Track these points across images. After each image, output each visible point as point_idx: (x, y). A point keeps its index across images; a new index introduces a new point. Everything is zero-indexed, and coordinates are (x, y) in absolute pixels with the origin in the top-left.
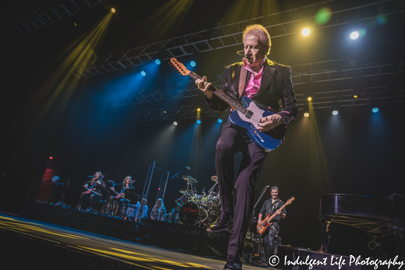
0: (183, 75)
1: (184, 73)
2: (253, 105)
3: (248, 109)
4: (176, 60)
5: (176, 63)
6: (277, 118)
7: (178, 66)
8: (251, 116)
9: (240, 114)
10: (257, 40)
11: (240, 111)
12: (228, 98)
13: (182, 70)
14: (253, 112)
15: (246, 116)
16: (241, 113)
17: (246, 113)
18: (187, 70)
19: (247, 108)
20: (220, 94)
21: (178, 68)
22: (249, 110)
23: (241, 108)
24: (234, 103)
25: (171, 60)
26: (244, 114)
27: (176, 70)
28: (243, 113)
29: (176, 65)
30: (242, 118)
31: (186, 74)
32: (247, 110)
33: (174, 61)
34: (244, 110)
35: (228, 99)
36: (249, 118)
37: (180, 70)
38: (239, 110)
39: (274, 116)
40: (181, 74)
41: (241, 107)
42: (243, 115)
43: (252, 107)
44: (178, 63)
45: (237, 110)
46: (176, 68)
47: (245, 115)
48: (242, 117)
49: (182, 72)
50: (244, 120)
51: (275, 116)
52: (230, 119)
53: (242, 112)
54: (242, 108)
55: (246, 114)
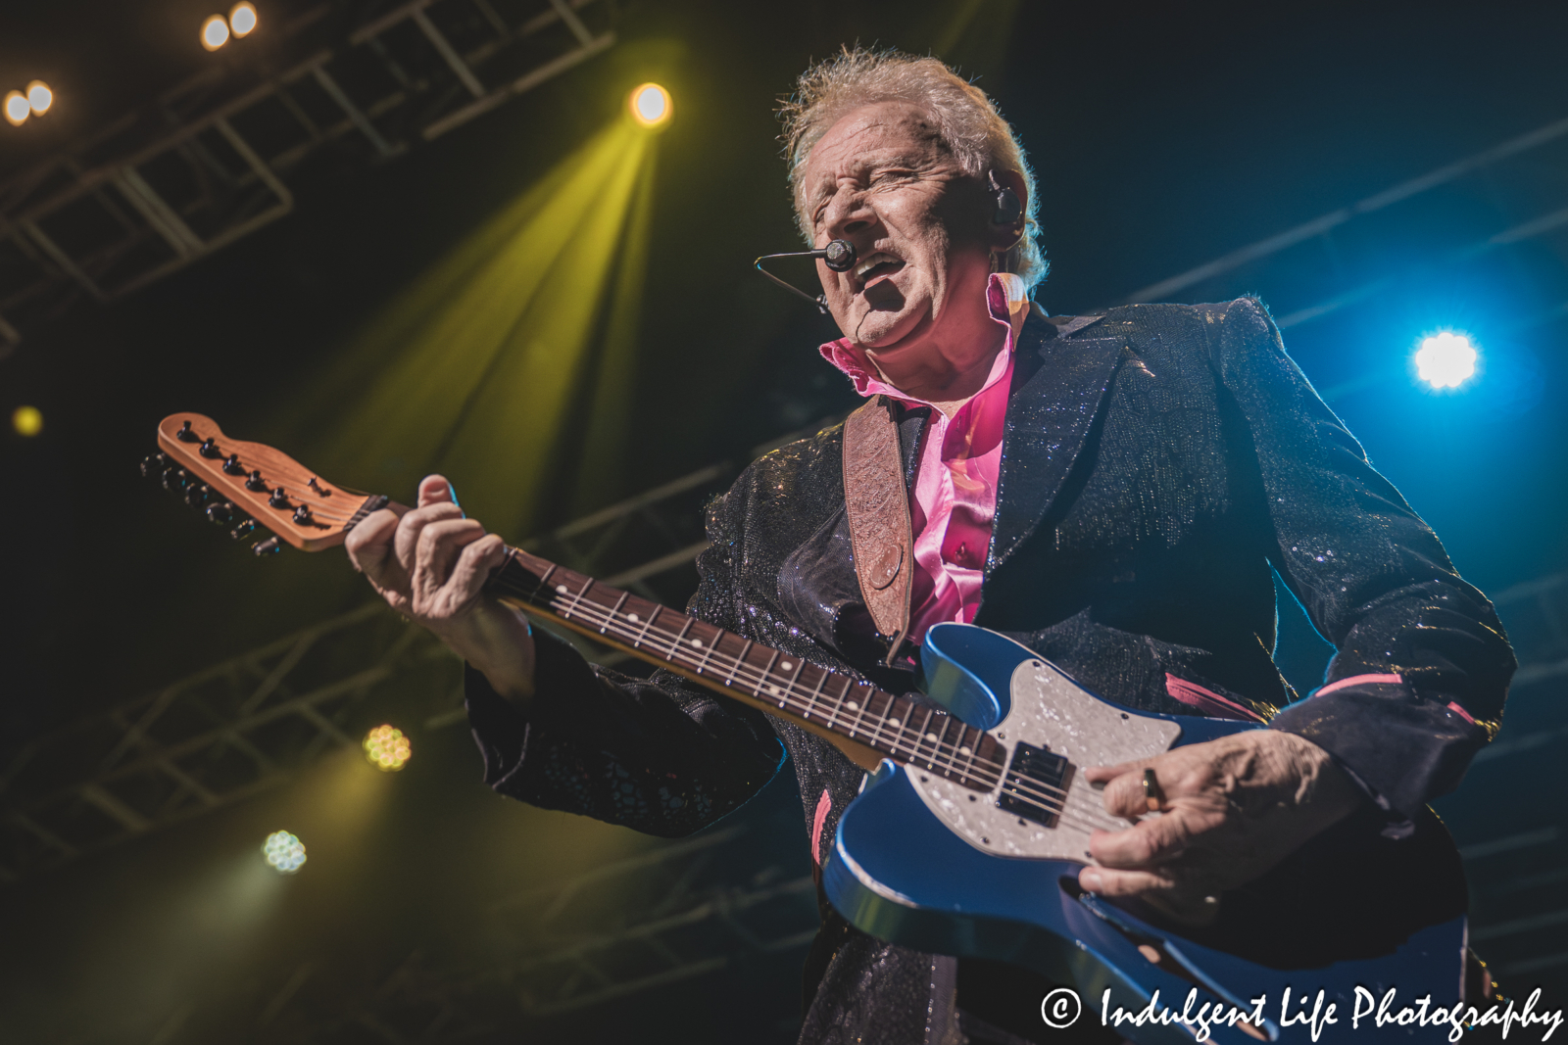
0: (298, 544)
1: (306, 521)
2: (1046, 689)
3: (1009, 733)
4: (206, 427)
5: (211, 453)
6: (1276, 767)
7: (235, 469)
8: (1054, 794)
9: (944, 795)
10: (904, 122)
11: (937, 771)
12: (787, 666)
13: (282, 504)
14: (1064, 752)
15: (1005, 803)
16: (950, 786)
17: (1002, 780)
18: (325, 494)
19: (994, 732)
20: (697, 643)
21: (237, 489)
22: (1022, 747)
23: (932, 738)
24: (852, 706)
25: (167, 436)
26: (987, 790)
27: (220, 513)
28: (969, 784)
29: (214, 471)
30: (971, 836)
31: (327, 527)
32: (998, 753)
33: (188, 436)
34: (965, 751)
35: (788, 675)
36: (1048, 820)
37: (261, 506)
38: (920, 763)
39: (1241, 752)
40: (281, 541)
41: (934, 727)
42: (970, 807)
43: (1039, 711)
44: (229, 446)
45: (900, 771)
46: (216, 496)
47: (990, 800)
48: (970, 826)
49: (284, 522)
50: (994, 848)
51: (1258, 748)
52: (850, 863)
53: (954, 778)
54: (949, 738)
55: (997, 791)
